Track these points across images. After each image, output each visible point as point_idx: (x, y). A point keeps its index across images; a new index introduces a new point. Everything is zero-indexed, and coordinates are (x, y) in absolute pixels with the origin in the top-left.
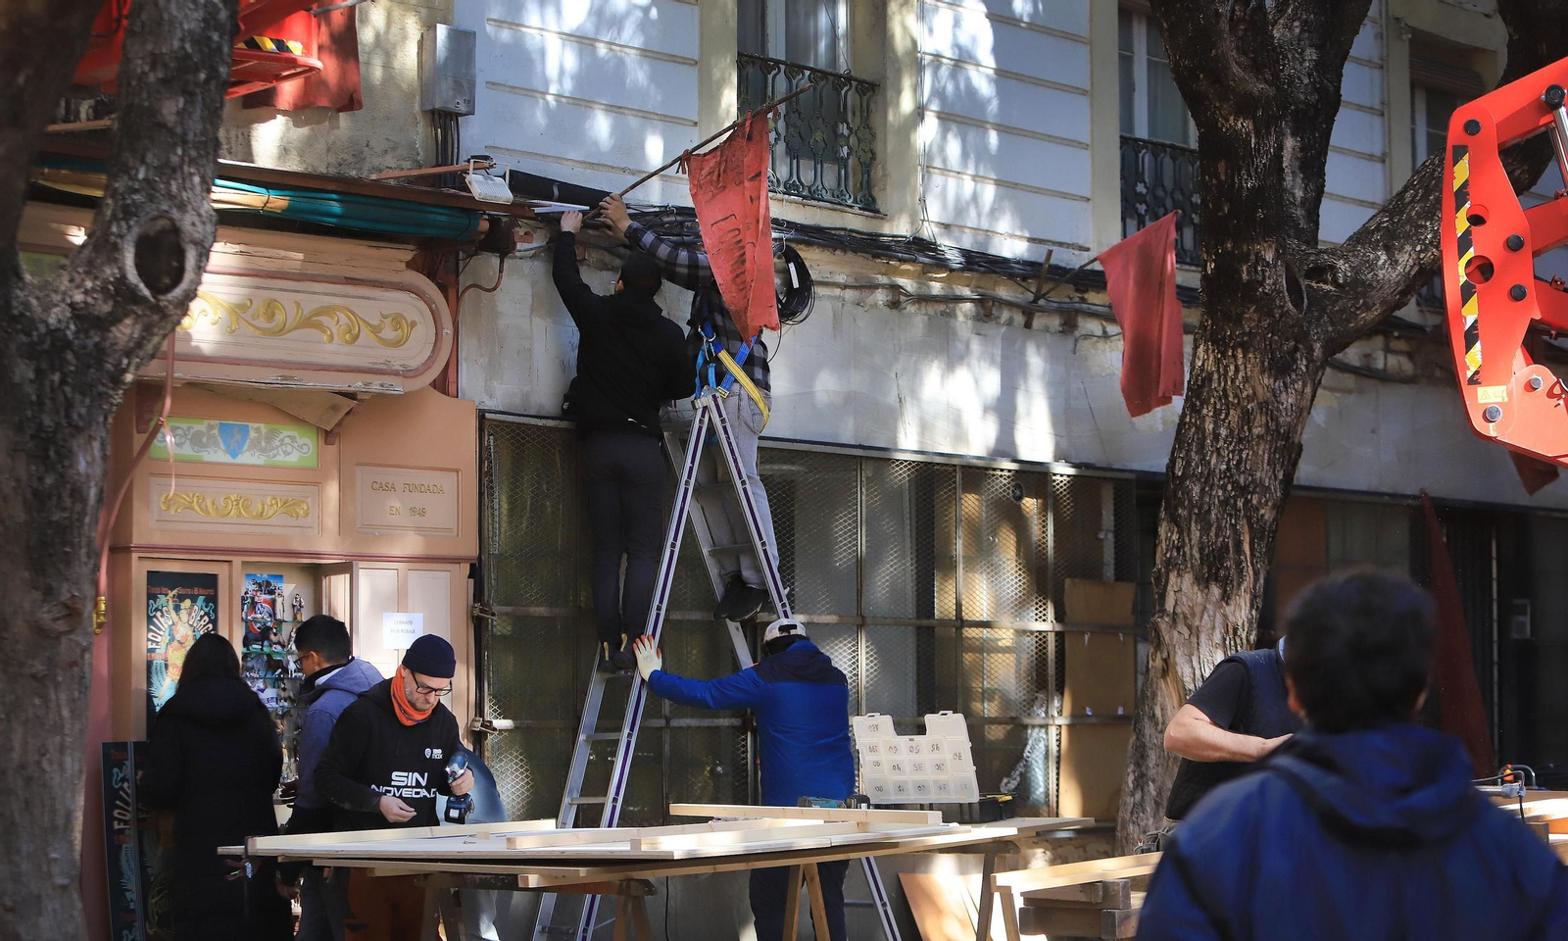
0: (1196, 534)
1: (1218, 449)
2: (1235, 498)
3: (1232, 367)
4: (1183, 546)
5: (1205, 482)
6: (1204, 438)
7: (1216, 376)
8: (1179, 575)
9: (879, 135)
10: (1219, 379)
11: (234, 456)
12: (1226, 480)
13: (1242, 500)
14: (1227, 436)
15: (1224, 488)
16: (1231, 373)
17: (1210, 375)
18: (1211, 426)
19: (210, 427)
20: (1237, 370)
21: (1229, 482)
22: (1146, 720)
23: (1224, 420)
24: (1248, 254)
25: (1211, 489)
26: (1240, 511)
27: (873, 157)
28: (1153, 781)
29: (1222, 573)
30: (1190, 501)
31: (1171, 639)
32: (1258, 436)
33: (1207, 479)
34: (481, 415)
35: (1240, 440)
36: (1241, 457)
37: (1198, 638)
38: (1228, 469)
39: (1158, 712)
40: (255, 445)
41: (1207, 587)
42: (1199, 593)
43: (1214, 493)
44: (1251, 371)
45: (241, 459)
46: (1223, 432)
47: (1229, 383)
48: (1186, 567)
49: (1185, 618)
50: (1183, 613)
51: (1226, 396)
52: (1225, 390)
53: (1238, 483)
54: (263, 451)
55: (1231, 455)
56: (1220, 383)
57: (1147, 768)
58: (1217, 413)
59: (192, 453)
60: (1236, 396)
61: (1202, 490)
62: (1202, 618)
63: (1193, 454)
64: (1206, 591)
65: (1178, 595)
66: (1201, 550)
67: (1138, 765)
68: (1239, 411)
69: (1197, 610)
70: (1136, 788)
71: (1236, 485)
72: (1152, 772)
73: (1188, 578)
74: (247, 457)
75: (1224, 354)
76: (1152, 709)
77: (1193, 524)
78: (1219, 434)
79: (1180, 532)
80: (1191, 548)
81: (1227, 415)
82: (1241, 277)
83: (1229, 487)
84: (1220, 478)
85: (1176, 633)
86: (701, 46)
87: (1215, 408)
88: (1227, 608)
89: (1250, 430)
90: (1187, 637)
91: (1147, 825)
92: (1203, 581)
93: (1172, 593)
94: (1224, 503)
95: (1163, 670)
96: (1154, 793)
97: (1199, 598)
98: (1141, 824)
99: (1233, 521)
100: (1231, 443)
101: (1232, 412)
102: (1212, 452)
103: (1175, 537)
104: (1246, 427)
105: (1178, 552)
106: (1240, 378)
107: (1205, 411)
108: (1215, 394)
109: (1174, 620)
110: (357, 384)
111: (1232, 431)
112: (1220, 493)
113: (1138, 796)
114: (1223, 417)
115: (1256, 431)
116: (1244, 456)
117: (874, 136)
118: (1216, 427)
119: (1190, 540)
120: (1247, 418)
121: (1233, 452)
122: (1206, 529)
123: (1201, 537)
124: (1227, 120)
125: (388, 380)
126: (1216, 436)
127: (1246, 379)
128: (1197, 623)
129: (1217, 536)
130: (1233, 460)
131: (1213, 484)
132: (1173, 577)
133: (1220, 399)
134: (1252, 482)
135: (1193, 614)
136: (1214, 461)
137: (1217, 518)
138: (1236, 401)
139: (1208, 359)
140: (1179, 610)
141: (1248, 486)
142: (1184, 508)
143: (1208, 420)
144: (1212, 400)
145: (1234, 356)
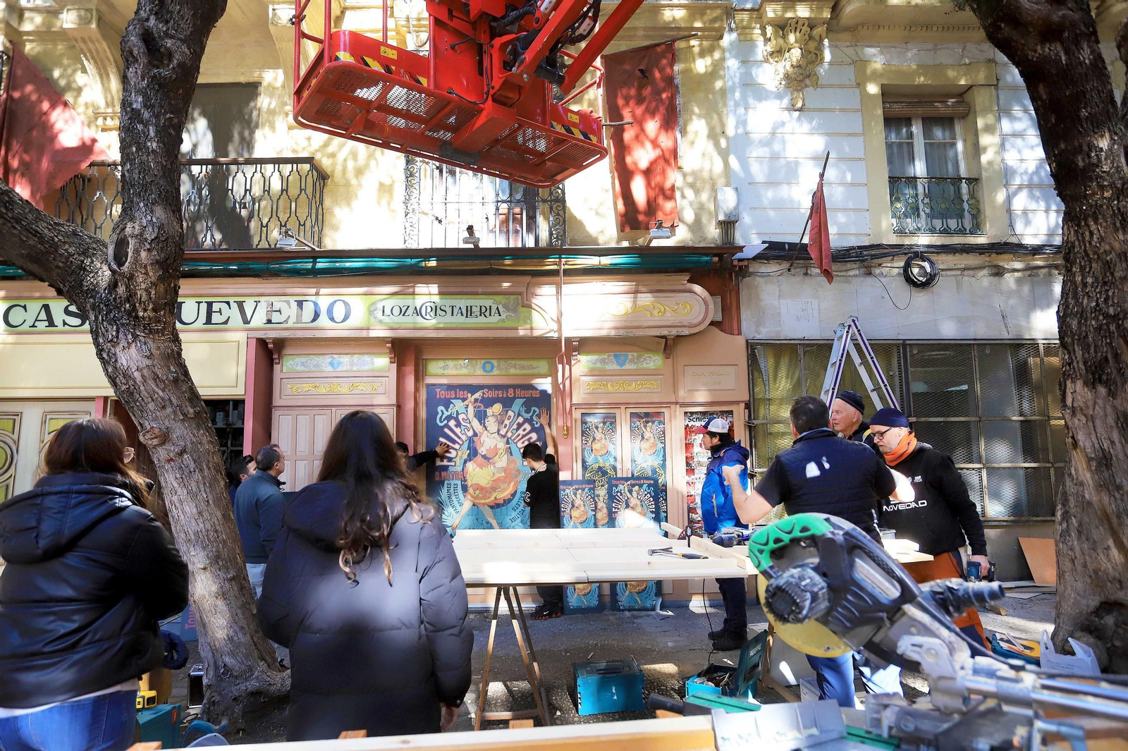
0: (1079, 353)
1: (1087, 293)
2: (1108, 324)
3: (1087, 233)
4: (1072, 362)
5: (1081, 317)
6: (1077, 287)
7: (1077, 243)
8: (1072, 382)
9: (981, 200)
10: (1079, 244)
11: (621, 366)
12: (1097, 313)
13: (1114, 325)
14: (1093, 283)
15: (1096, 318)
16: (1087, 238)
17: (1073, 243)
18: (1080, 278)
19: (609, 356)
20: (1091, 234)
21: (1100, 314)
22: (1066, 476)
23: (1089, 272)
24: (1081, 146)
25: (1086, 321)
26: (1113, 333)
27: (979, 211)
28: (1075, 517)
29: (1104, 377)
30: (1072, 332)
31: (1074, 424)
32: (1120, 278)
33: (1082, 314)
34: (747, 341)
35: (1105, 283)
36: (1108, 296)
37: (1093, 422)
38: (1097, 305)
39: (1073, 472)
40: (632, 361)
41: (1094, 388)
42: (1089, 393)
43: (1088, 323)
44: (1105, 232)
45: (624, 367)
46: (1090, 280)
47: (1088, 245)
48: (1076, 376)
49: (1081, 409)
50: (1079, 406)
51: (1088, 255)
52: (1085, 251)
53: (1108, 314)
54: (636, 363)
55: (1098, 296)
56: (1081, 247)
57: (1069, 507)
58: (1082, 269)
59: (618, 367)
60: (1095, 253)
61: (1079, 322)
62: (1094, 409)
63: (1070, 300)
64: (1094, 391)
65: (1074, 395)
66: (1085, 363)
67: (1064, 505)
68: (1100, 263)
69: (1090, 404)
70: (1063, 519)
71: (1106, 316)
72: (1073, 511)
73: (1079, 384)
74: (628, 366)
75: (1079, 226)
76: (1069, 469)
77: (1076, 347)
78: (1087, 283)
79: (1069, 353)
80: (1078, 363)
81: (1091, 268)
82: (1077, 165)
83: (1101, 318)
84: (1092, 313)
85: (1076, 421)
86: (867, 178)
87: (1081, 266)
88: (1114, 401)
89: (1112, 274)
90: (1084, 422)
91: (1072, 545)
92: (1091, 384)
93: (1070, 394)
94: (1099, 328)
95: (1073, 444)
96: (1076, 525)
97: (1089, 395)
98: (1069, 544)
99: (1108, 341)
100: (1097, 287)
101: (1094, 265)
102: (1083, 296)
103: (1067, 357)
104: (1108, 274)
105: (1070, 366)
106: (1095, 240)
107: (1074, 269)
108: (1079, 255)
109: (1074, 412)
110: (665, 332)
111: (1096, 279)
112: (1093, 323)
113: (1065, 525)
114: (1087, 270)
115: (1117, 275)
116: (1110, 294)
117: (978, 201)
118: (1084, 277)
119: (1076, 358)
120: (1108, 266)
121: (1100, 293)
122: (1086, 348)
123: (1083, 355)
124: (1035, 51)
125: (680, 329)
126: (1085, 285)
127: (1101, 239)
128: (1091, 413)
129: (1096, 352)
130: (1100, 298)
131: (1087, 317)
132: (1069, 383)
133: (1083, 258)
134: (1121, 311)
135: (1087, 407)
136: (1085, 301)
137: (1094, 340)
138: (1096, 257)
139: (1070, 233)
140: (1075, 405)
141: (1118, 314)
142: (1068, 337)
143: (1077, 274)
144: (1078, 261)
145: (1088, 226)
